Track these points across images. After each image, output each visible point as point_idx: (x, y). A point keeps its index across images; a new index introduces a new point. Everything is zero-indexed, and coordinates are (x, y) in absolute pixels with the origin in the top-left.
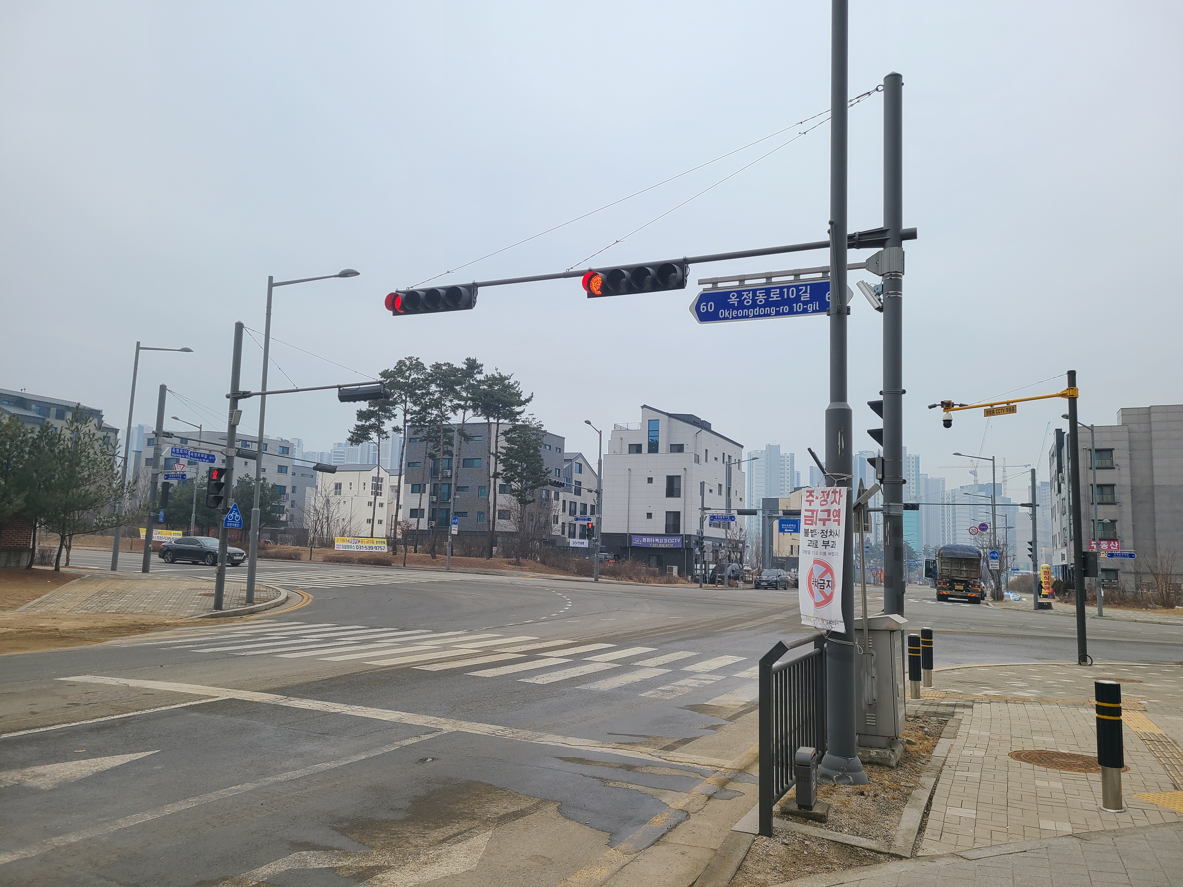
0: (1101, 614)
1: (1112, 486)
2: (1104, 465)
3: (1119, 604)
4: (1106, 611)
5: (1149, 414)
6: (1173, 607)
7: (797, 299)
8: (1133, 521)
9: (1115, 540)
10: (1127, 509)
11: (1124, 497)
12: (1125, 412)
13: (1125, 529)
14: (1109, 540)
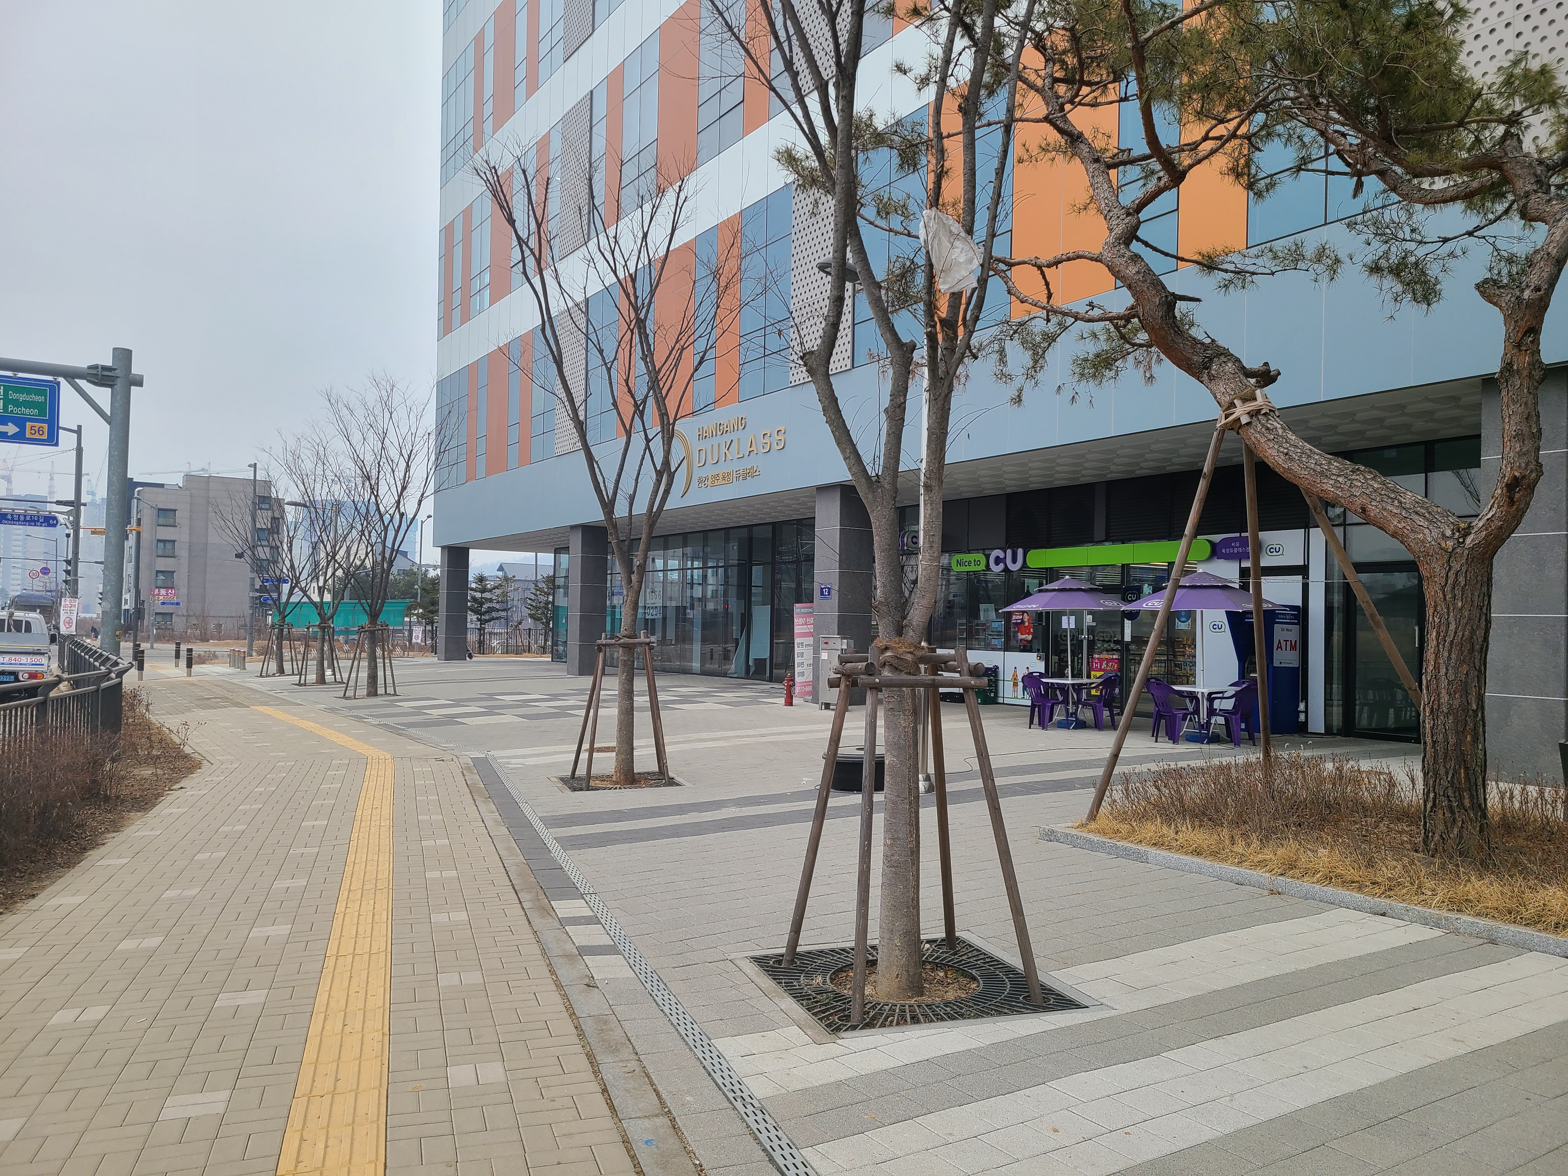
0: (152, 648)
1: (174, 541)
2: (168, 523)
3: (168, 641)
4: (155, 645)
5: (208, 483)
6: (208, 641)
7: (38, 521)
8: (189, 572)
9: (172, 588)
10: (184, 562)
11: (182, 552)
12: (188, 477)
13: (181, 579)
14: (167, 588)
